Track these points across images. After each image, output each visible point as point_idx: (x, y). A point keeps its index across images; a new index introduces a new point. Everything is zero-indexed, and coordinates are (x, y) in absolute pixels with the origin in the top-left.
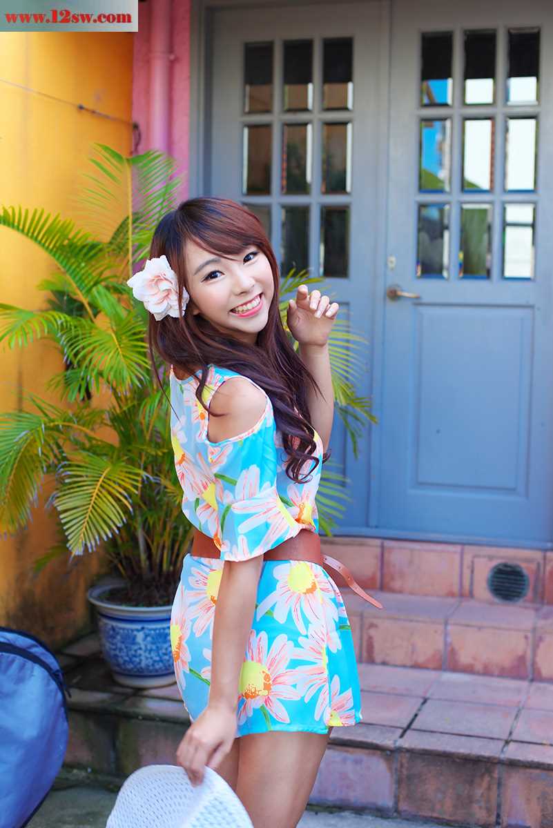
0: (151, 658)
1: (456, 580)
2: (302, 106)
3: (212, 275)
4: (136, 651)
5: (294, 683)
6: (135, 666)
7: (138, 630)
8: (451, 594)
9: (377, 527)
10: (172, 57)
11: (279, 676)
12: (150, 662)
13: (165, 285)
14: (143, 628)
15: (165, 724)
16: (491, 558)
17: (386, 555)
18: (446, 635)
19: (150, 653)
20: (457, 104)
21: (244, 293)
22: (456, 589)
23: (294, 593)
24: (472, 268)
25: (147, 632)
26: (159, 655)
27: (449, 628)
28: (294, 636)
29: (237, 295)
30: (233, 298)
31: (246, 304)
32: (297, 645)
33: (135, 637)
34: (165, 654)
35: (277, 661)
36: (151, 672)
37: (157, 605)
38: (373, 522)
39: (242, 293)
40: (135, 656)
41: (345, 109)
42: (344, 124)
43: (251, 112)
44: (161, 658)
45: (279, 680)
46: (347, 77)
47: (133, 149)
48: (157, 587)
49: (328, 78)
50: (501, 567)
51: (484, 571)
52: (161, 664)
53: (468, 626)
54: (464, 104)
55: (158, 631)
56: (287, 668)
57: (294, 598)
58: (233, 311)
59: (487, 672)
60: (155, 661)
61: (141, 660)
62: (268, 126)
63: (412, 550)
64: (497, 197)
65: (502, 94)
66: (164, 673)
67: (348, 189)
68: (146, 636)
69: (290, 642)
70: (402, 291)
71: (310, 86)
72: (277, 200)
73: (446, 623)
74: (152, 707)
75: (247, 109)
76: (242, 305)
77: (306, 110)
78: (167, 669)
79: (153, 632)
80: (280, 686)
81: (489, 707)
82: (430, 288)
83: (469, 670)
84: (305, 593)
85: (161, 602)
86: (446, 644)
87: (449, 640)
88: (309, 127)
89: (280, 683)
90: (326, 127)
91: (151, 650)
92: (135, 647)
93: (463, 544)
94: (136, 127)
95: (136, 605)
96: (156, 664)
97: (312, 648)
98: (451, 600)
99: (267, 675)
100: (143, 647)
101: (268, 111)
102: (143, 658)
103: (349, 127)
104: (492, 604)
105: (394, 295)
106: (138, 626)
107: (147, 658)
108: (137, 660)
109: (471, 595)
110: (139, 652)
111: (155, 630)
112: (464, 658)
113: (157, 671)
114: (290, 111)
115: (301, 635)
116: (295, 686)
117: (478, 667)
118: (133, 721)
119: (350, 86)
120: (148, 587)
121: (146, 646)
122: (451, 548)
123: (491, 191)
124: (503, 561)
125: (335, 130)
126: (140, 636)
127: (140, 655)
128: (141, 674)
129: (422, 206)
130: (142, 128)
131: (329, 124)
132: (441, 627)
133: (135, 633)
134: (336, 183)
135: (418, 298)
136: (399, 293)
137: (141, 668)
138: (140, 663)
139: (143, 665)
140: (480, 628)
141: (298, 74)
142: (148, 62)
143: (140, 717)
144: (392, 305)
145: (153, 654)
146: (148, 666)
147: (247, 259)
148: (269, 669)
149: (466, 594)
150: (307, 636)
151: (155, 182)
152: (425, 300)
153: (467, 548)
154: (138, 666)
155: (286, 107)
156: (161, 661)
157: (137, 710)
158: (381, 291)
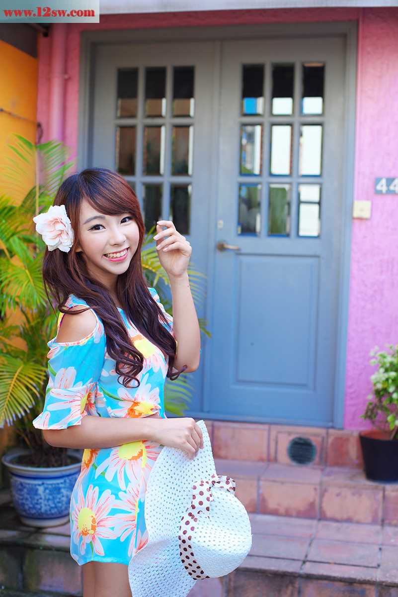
0: (49, 505)
1: (265, 449)
2: (158, 114)
3: (97, 227)
4: (38, 500)
5: (113, 526)
6: (38, 512)
7: (39, 485)
8: (261, 460)
9: (208, 412)
10: (66, 77)
11: (102, 521)
12: (48, 508)
13: (60, 227)
14: (43, 484)
15: (59, 553)
16: (290, 434)
17: (216, 432)
18: (259, 487)
19: (48, 502)
20: (267, 114)
21: (117, 245)
22: (265, 456)
23: (121, 460)
24: (277, 229)
25: (45, 486)
26: (54, 503)
27: (262, 483)
28: (116, 491)
29: (110, 245)
30: (108, 246)
31: (116, 253)
32: (117, 497)
33: (37, 490)
34: (59, 502)
35: (102, 510)
36: (48, 515)
37: (53, 466)
38: (206, 408)
39: (115, 244)
40: (37, 504)
41: (188, 116)
42: (187, 127)
43: (122, 117)
44: (56, 505)
45: (102, 523)
46: (190, 95)
47: (37, 140)
48: (53, 454)
49: (177, 95)
50: (297, 440)
51: (284, 443)
52: (56, 510)
53: (274, 481)
54: (272, 115)
55: (54, 486)
56: (108, 515)
57: (121, 463)
58: (105, 255)
59: (288, 514)
60: (52, 508)
61: (41, 507)
62: (133, 127)
63: (234, 428)
64: (294, 180)
65: (298, 108)
66: (58, 516)
67: (190, 172)
68: (46, 489)
69: (112, 495)
70: (227, 244)
71: (164, 101)
72: (140, 179)
73: (259, 480)
74: (49, 540)
75: (119, 114)
76: (113, 253)
77: (160, 116)
78: (60, 513)
79: (50, 486)
80: (102, 528)
81: (290, 538)
82: (247, 243)
83: (275, 513)
84: (130, 460)
85: (56, 465)
86: (259, 495)
87: (261, 491)
88: (163, 129)
89: (101, 526)
90: (175, 130)
91: (48, 500)
92: (37, 497)
93: (270, 424)
94: (39, 125)
95: (38, 467)
96: (52, 510)
97: (129, 501)
98: (261, 464)
99: (94, 519)
100: (43, 497)
101: (133, 116)
102: (43, 505)
103: (191, 129)
104: (291, 466)
105: (221, 248)
106: (40, 482)
107: (46, 505)
108: (38, 507)
109: (276, 460)
110: (40, 501)
111: (52, 484)
112: (272, 504)
113: (52, 514)
114: (149, 116)
115: (120, 490)
116: (113, 529)
117: (282, 511)
118: (36, 551)
119: (192, 101)
120: (46, 454)
121: (45, 497)
122: (261, 427)
123: (290, 175)
124: (298, 436)
125: (181, 130)
126: (41, 489)
127: (41, 503)
128: (41, 517)
129: (241, 185)
130: (44, 126)
131: (177, 127)
132: (255, 483)
133: (38, 487)
134: (181, 168)
135: (239, 250)
136: (226, 246)
137: (41, 513)
138: (40, 509)
139: (43, 510)
140: (282, 483)
141: (155, 92)
142: (49, 80)
143: (41, 548)
144: (220, 255)
145: (50, 503)
146: (46, 511)
147: (123, 221)
148: (96, 515)
149: (272, 459)
150: (125, 492)
151: (53, 166)
152: (243, 251)
153: (273, 427)
154: (39, 511)
155: (147, 113)
156: (56, 507)
157: (39, 543)
158: (212, 244)
